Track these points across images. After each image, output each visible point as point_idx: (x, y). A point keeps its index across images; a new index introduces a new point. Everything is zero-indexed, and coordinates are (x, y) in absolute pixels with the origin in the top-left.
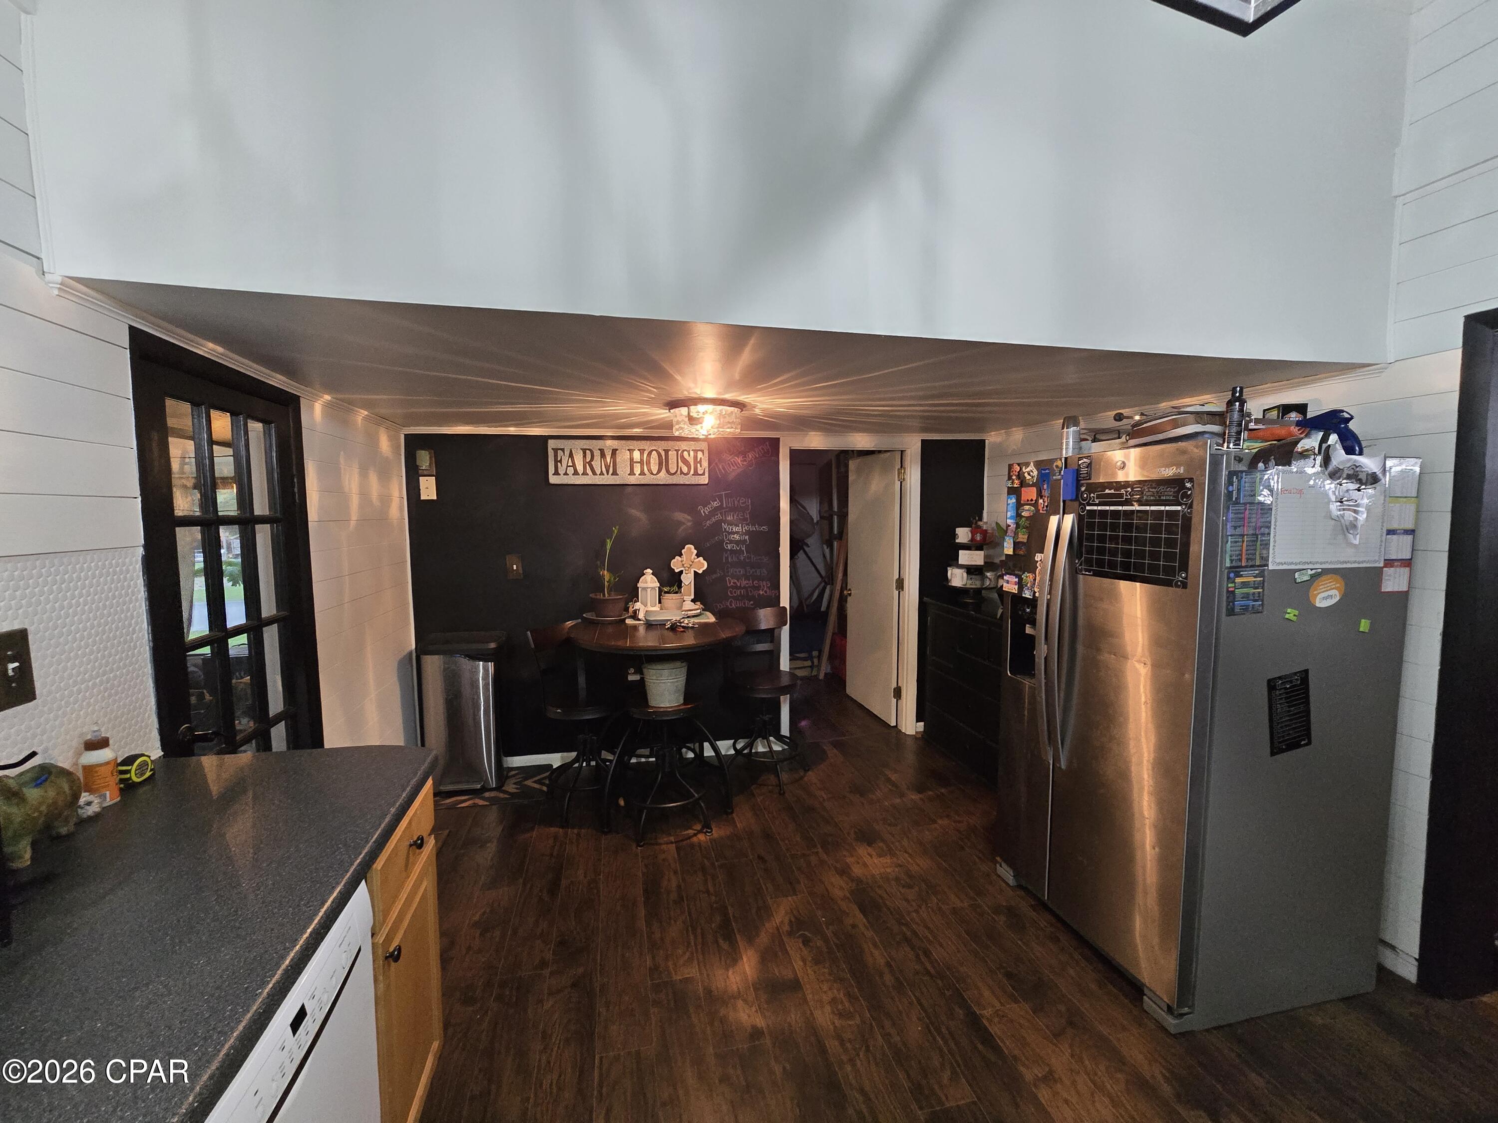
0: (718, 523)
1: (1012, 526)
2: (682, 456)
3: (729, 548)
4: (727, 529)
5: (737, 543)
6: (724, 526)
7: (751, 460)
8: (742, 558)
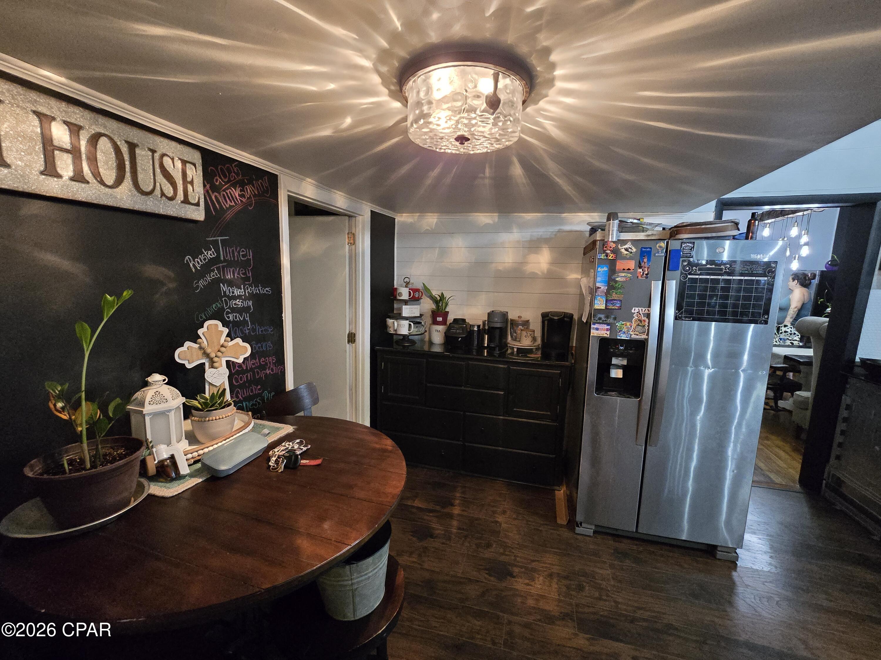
0: (217, 282)
1: (602, 288)
2: (162, 166)
3: (231, 318)
4: (227, 292)
5: (240, 311)
6: (224, 288)
7: (250, 197)
8: (247, 331)
